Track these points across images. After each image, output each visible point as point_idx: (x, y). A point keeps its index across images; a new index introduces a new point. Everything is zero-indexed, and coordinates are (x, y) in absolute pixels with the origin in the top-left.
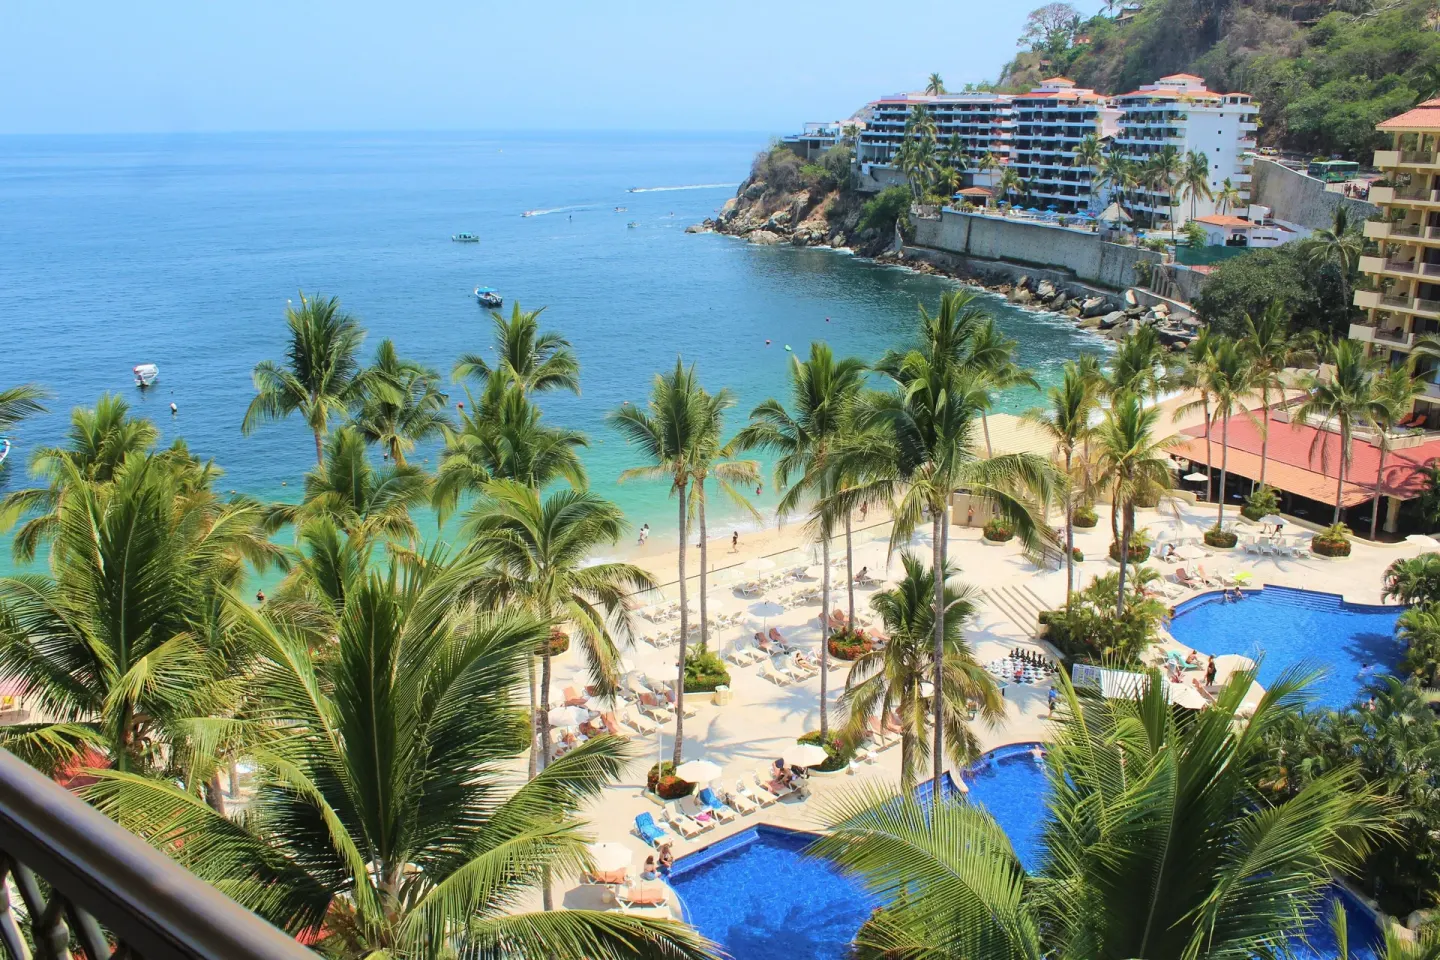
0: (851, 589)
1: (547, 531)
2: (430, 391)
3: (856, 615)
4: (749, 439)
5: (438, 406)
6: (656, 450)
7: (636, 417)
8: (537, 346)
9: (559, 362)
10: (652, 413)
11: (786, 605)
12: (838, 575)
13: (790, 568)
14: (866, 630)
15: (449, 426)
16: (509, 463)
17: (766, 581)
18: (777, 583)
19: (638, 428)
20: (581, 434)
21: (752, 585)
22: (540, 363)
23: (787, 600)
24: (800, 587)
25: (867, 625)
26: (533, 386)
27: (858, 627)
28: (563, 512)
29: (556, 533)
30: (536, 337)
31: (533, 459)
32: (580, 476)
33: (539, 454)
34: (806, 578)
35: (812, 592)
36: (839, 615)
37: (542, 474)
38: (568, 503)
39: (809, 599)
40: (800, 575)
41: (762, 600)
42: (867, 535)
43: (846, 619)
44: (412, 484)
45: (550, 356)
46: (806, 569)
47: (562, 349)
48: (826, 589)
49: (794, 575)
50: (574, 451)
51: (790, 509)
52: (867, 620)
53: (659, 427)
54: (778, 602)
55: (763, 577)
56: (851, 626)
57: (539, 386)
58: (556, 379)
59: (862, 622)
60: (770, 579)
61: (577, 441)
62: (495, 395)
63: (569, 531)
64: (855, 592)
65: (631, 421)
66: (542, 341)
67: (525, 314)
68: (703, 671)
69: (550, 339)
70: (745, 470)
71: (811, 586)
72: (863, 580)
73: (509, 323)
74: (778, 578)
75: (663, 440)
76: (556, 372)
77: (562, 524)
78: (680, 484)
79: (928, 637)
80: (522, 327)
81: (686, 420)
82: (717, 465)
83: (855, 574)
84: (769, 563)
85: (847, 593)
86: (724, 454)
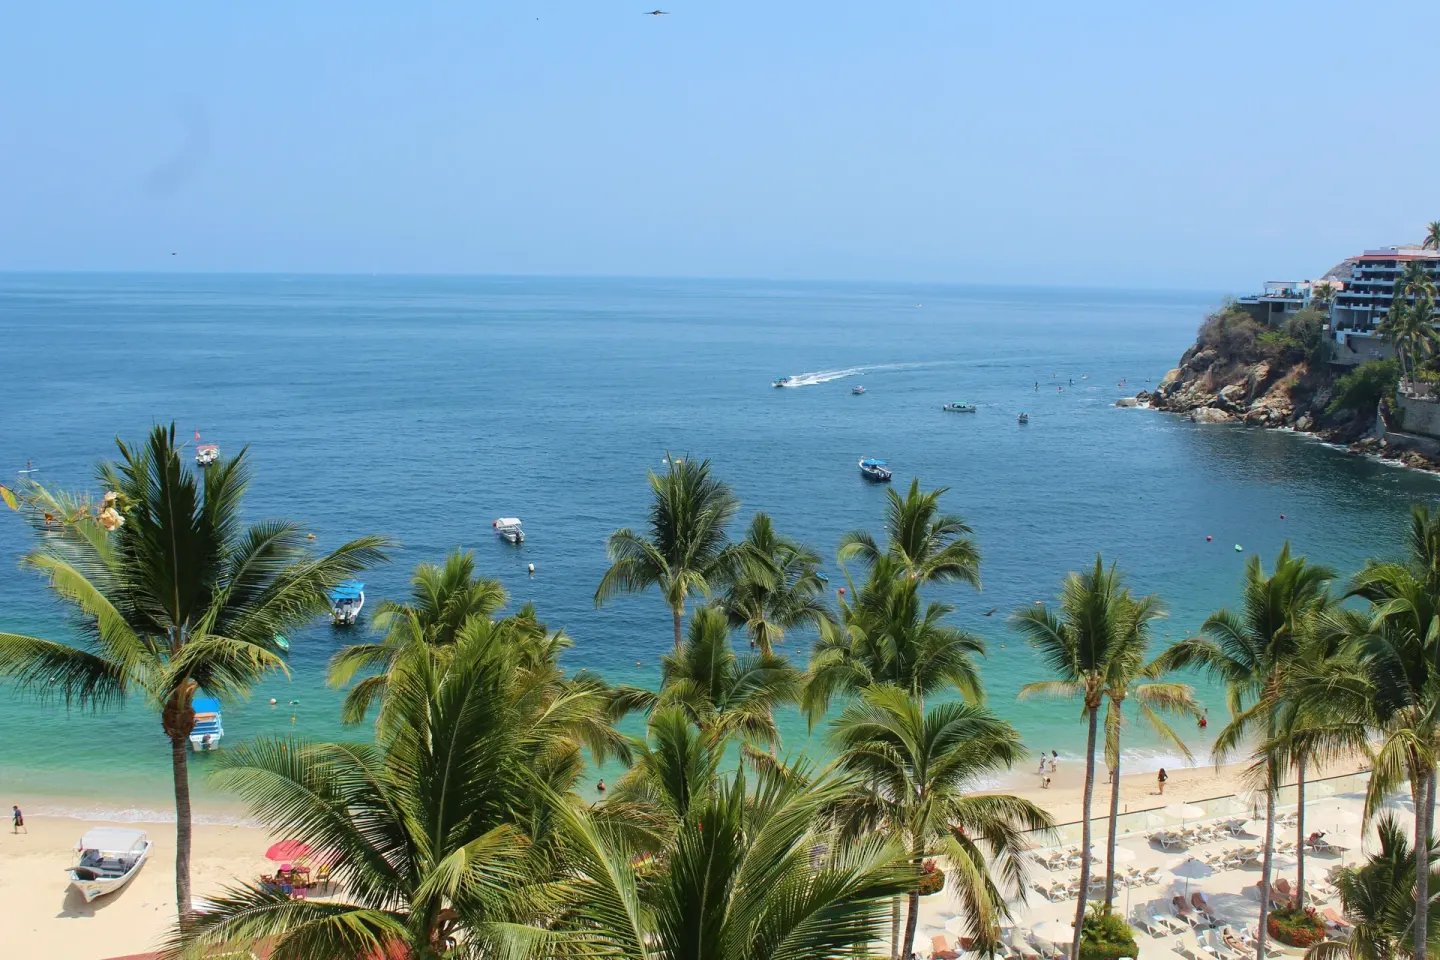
0: (1301, 853)
1: (928, 748)
2: (807, 574)
3: (1307, 888)
4: (1180, 657)
5: (816, 592)
6: (1066, 660)
7: (1045, 621)
8: (934, 530)
9: (962, 551)
10: (1063, 619)
11: (1214, 866)
12: (1285, 835)
13: (1223, 820)
14: (1319, 910)
15: (826, 615)
16: (892, 665)
17: (1191, 833)
18: (1206, 836)
19: (1047, 634)
20: (978, 637)
21: (1174, 836)
22: (938, 548)
23: (1216, 859)
24: (1234, 844)
25: (1320, 903)
26: (926, 574)
27: (1309, 905)
28: (947, 728)
29: (937, 752)
30: (935, 518)
31: (919, 661)
32: (976, 688)
33: (926, 656)
34: (1243, 835)
35: (1250, 852)
36: (1283, 886)
37: (928, 681)
38: (953, 719)
39: (1246, 862)
40: (1236, 830)
41: (1186, 855)
42: (1326, 788)
43: (1293, 892)
44: (778, 678)
45: (949, 543)
46: (1243, 823)
47: (964, 537)
48: (1268, 850)
49: (1228, 829)
50: (969, 656)
51: (1229, 748)
52: (1321, 897)
53: (1072, 632)
54: (1205, 860)
55: (1188, 827)
56: (1300, 903)
57: (932, 576)
58: (953, 570)
59: (1314, 898)
60: (1196, 831)
61: (972, 646)
62: (882, 583)
63: (954, 751)
64: (1306, 859)
65: (1038, 625)
66: (941, 524)
67: (924, 494)
68: (1105, 937)
69: (950, 523)
70: (1174, 693)
71: (1248, 844)
72: (1317, 845)
73: (905, 502)
74: (1207, 831)
75: (1075, 651)
76: (954, 562)
77: (947, 741)
78: (1092, 706)
79: (1405, 934)
80: (919, 507)
81: (1103, 630)
82: (1138, 687)
83: (1307, 835)
84: (1197, 811)
85: (1295, 859)
86: (1149, 674)
